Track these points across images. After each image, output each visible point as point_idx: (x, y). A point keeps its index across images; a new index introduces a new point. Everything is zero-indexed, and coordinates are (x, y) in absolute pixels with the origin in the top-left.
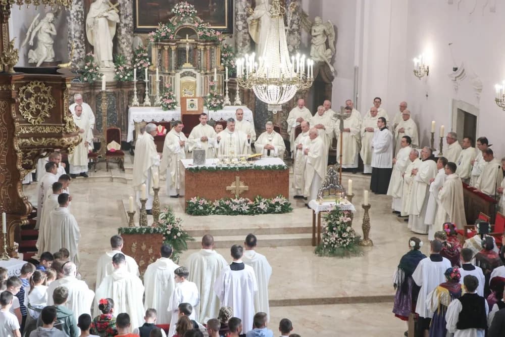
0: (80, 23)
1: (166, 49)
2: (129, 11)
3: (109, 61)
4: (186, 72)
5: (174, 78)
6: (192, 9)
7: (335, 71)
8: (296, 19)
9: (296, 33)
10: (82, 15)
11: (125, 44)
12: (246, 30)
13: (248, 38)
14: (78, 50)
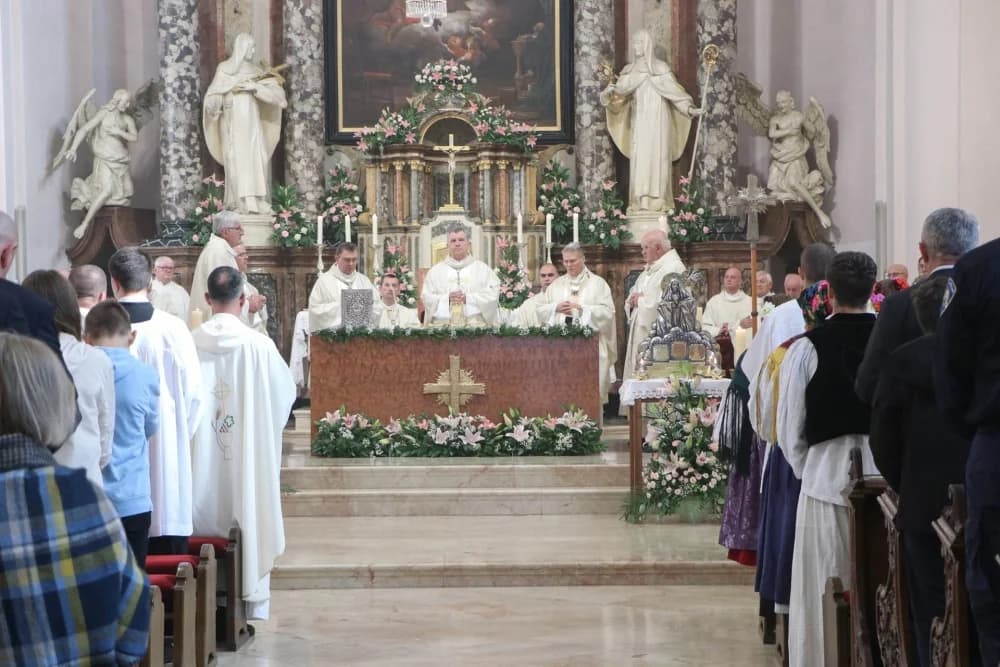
0: (188, 107)
1: (398, 168)
2: (314, 81)
3: (259, 198)
4: (446, 223)
5: (417, 239)
6: (465, 73)
7: (833, 227)
8: (722, 90)
9: (724, 123)
10: (193, 87)
11: (303, 162)
12: (599, 126)
13: (606, 144)
14: (183, 171)
